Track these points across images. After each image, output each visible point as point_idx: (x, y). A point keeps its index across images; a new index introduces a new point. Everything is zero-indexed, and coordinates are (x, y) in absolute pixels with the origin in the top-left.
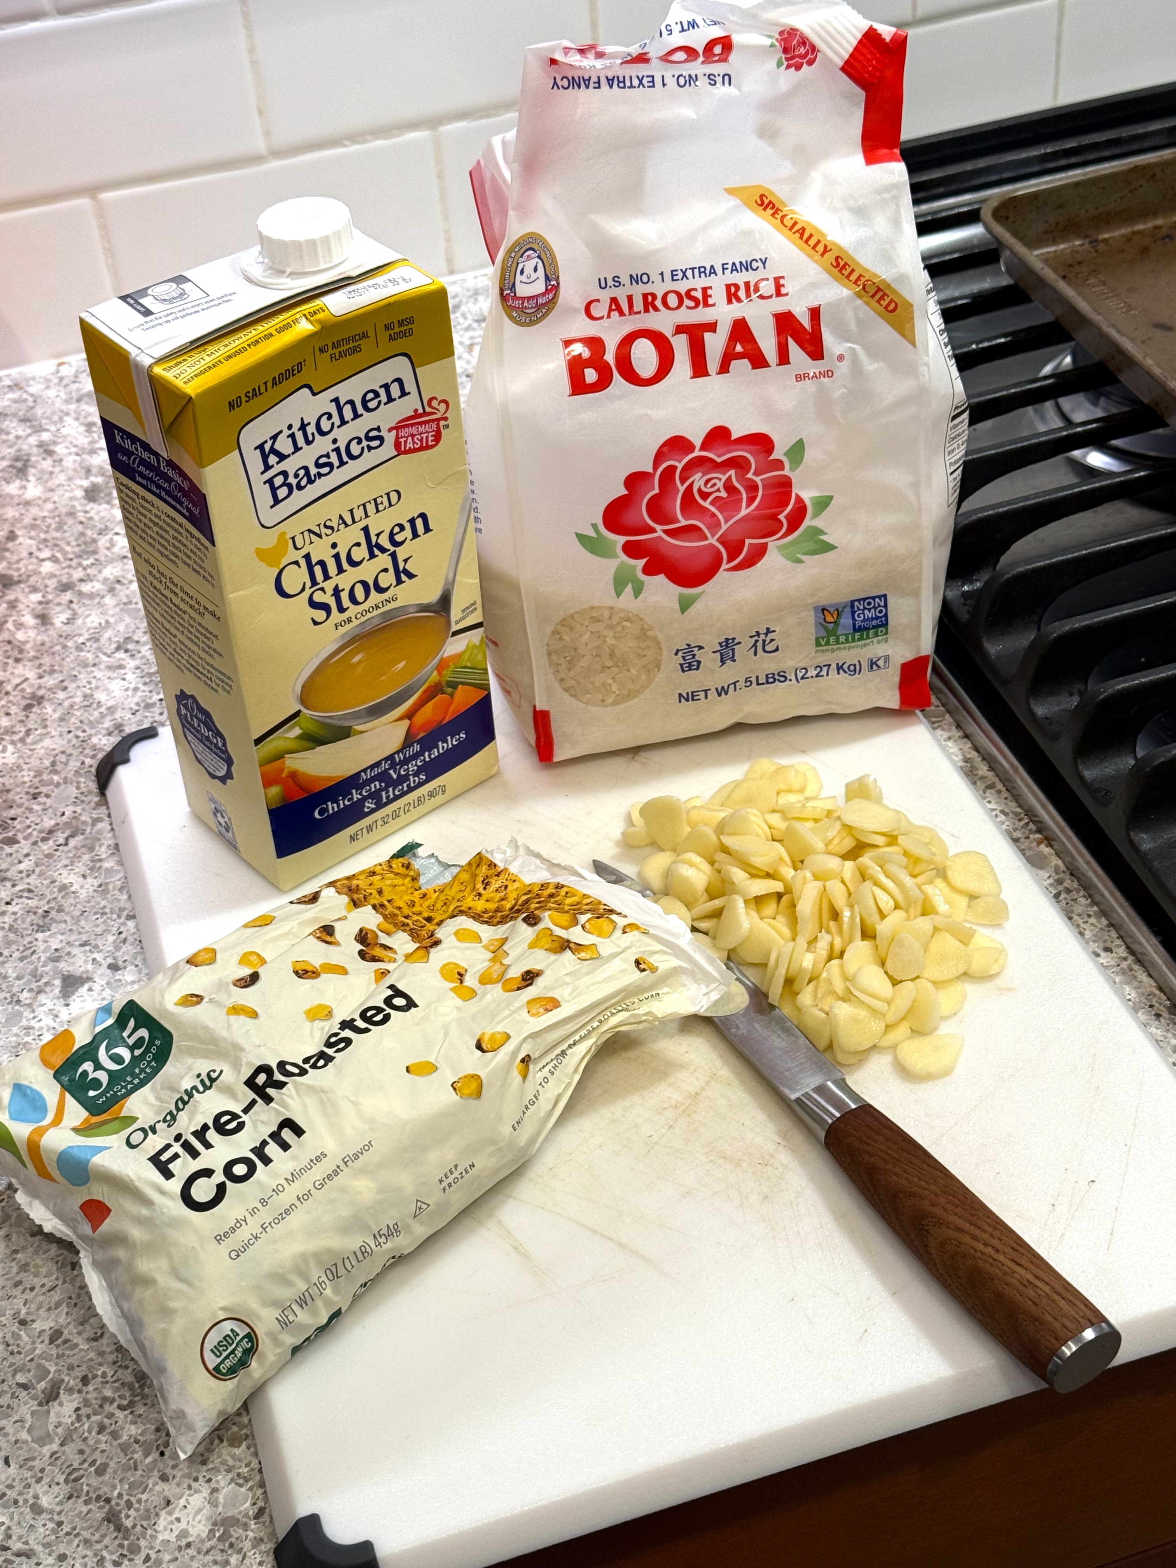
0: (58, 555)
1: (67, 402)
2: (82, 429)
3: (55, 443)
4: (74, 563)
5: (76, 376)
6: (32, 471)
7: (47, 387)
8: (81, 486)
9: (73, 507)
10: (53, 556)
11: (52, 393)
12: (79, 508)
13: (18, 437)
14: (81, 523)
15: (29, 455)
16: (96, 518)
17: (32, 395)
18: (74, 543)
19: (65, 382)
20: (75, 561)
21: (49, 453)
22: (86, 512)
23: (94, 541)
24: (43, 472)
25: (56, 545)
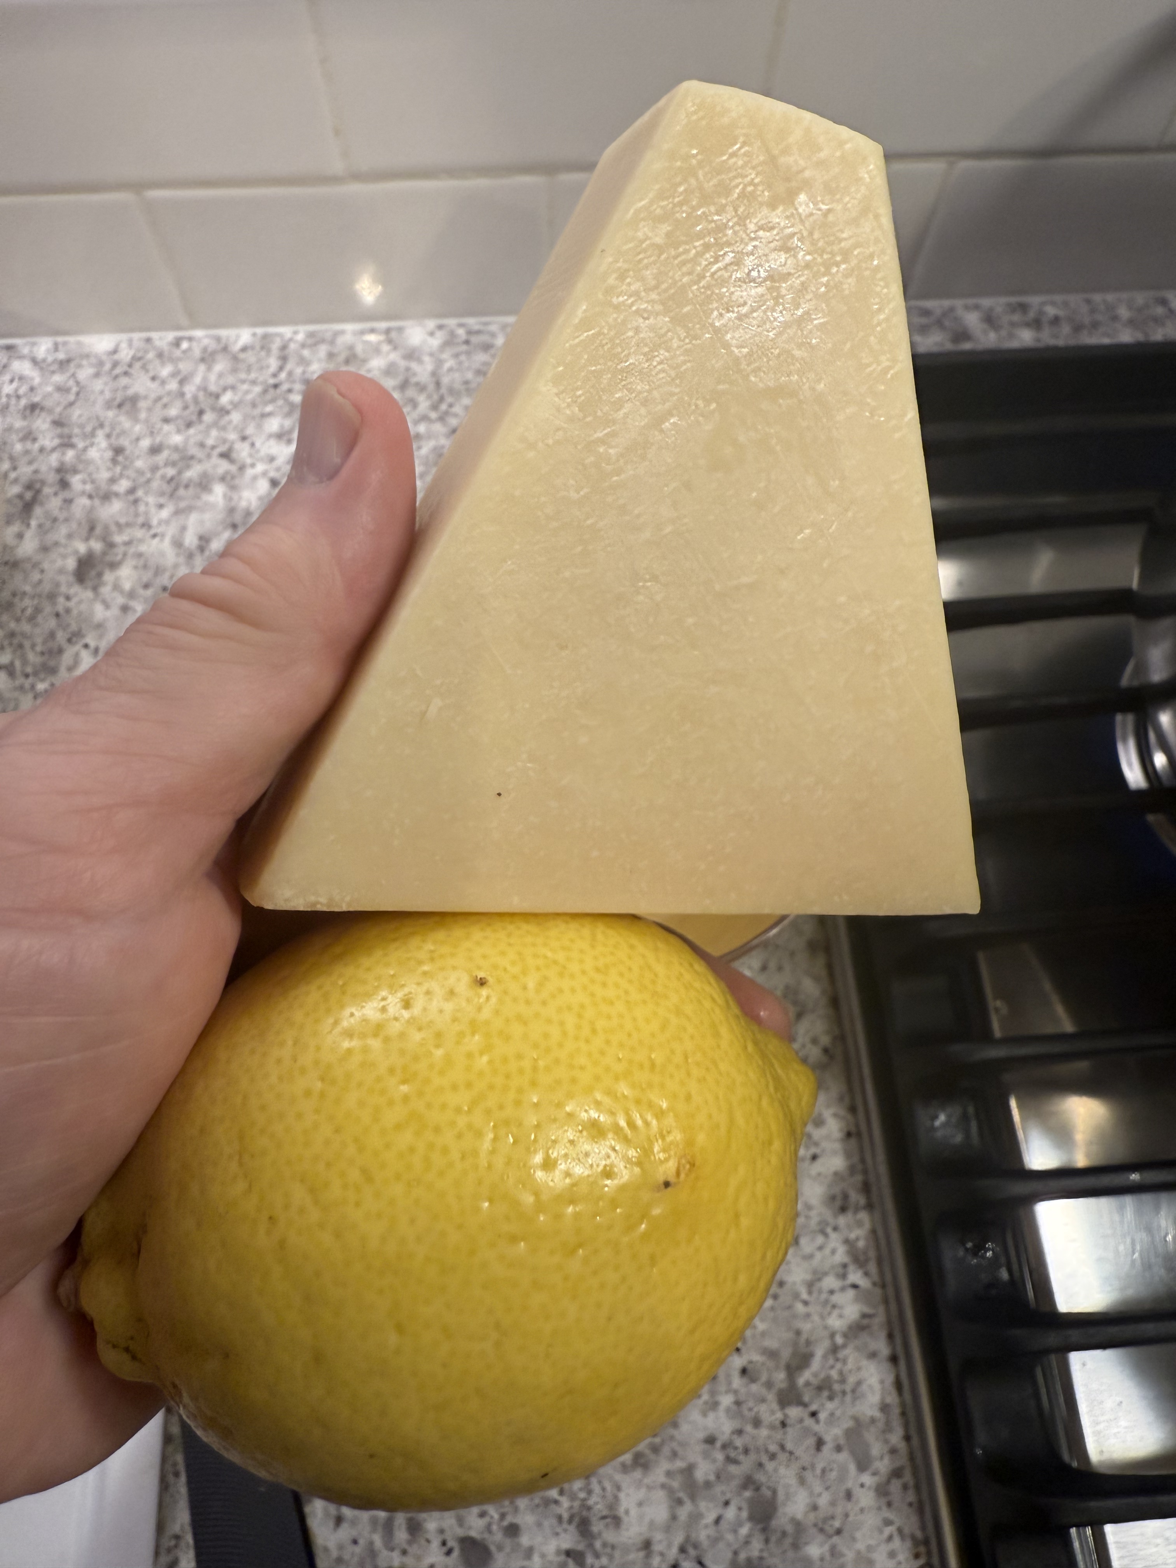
0: (18, 664)
1: (108, 405)
2: (109, 454)
3: (75, 471)
4: (28, 683)
5: (130, 365)
6: (38, 511)
7: (97, 375)
8: (76, 552)
9: (58, 585)
10: (12, 664)
11: (98, 385)
12: (63, 589)
13: (42, 450)
14: (57, 615)
15: (43, 483)
16: (75, 612)
17: (78, 383)
18: (39, 648)
19: (118, 370)
20: (31, 680)
21: (64, 484)
22: (68, 598)
23: (60, 651)
24: (47, 514)
25: (21, 646)
